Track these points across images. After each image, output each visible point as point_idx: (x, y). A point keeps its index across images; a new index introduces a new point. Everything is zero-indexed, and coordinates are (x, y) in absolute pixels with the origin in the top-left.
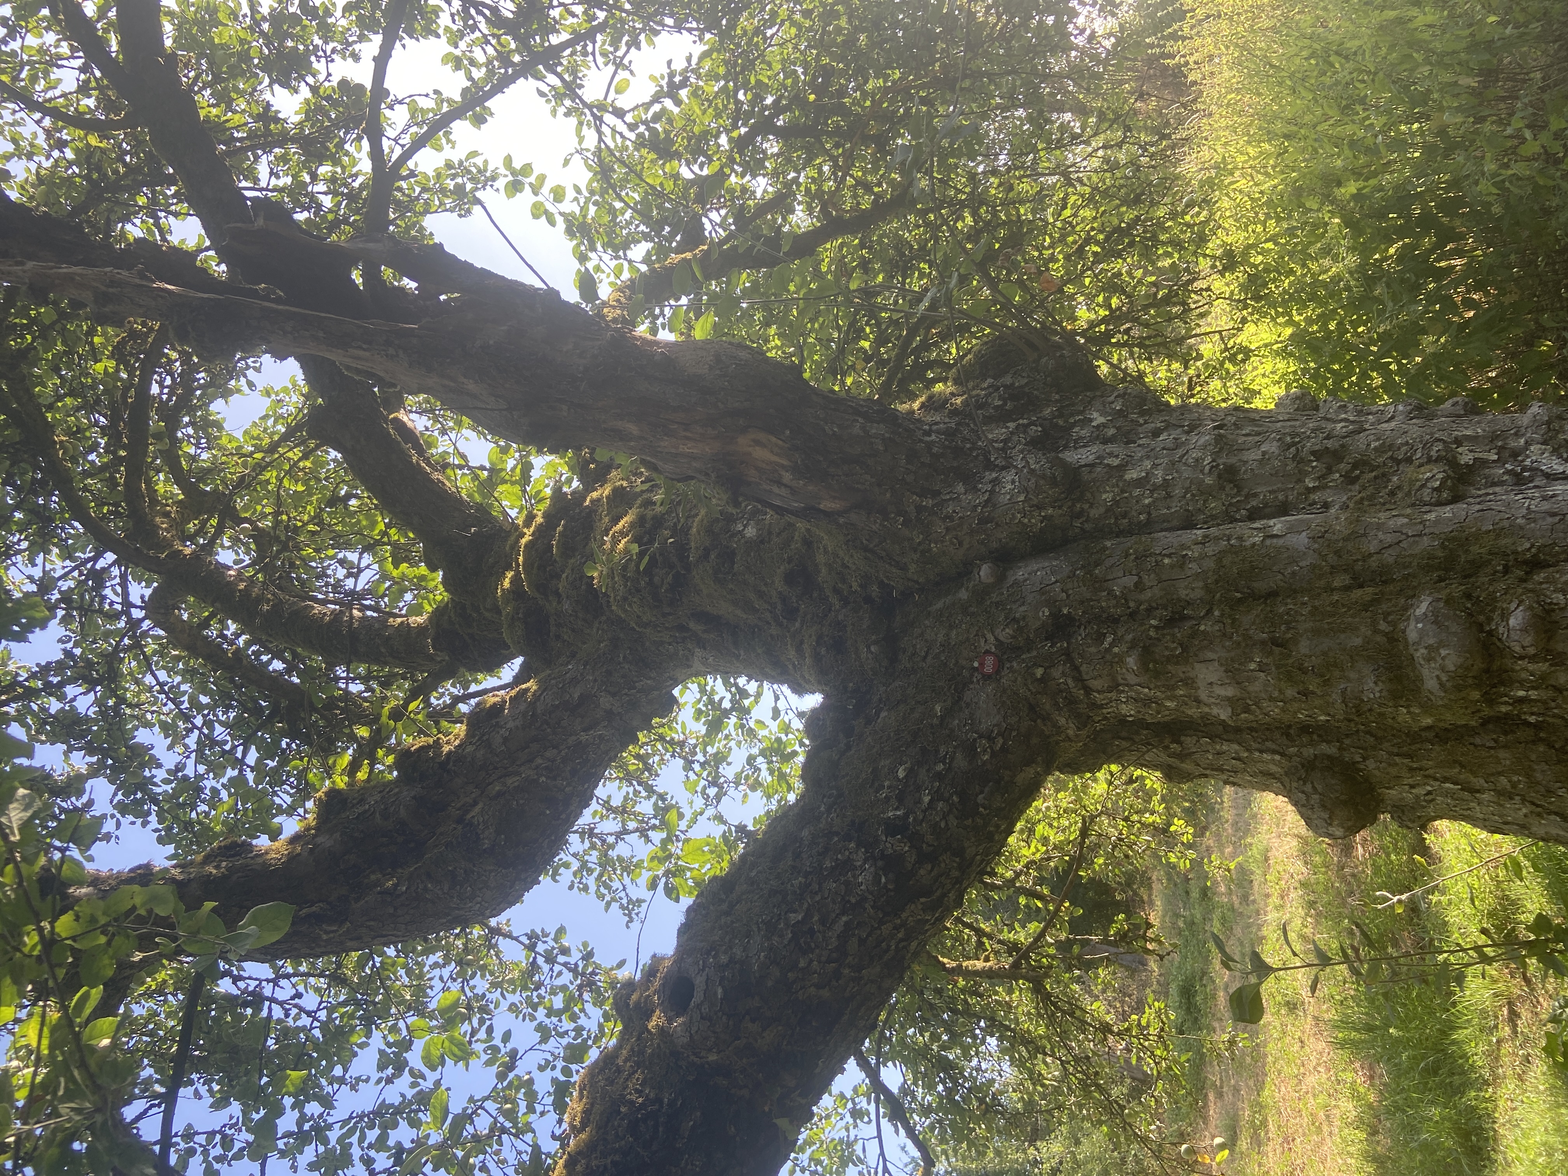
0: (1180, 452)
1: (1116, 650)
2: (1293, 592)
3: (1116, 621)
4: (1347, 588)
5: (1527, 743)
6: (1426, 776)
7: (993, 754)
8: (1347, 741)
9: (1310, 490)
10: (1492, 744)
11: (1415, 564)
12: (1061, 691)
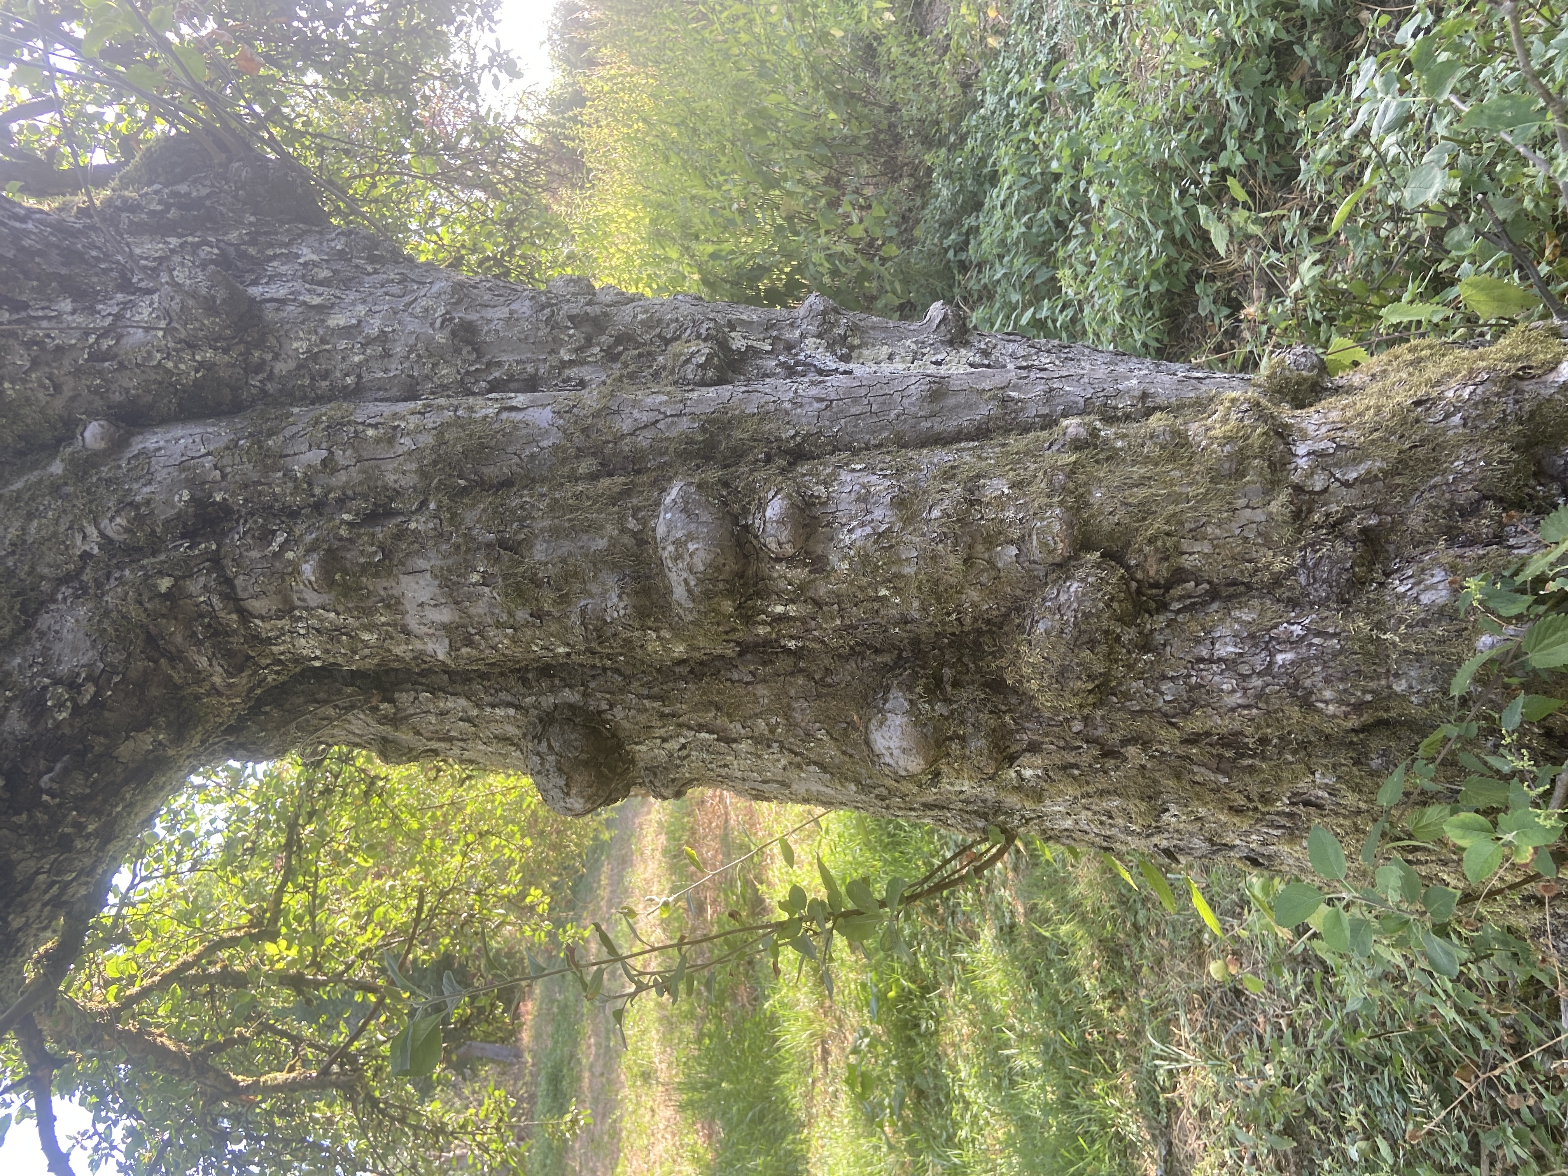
0: (407, 299)
1: (290, 555)
2: (531, 482)
3: (293, 514)
4: (594, 477)
5: (786, 675)
6: (680, 725)
7: (77, 710)
8: (592, 685)
9: (564, 365)
10: (750, 678)
11: (671, 450)
12: (202, 616)
